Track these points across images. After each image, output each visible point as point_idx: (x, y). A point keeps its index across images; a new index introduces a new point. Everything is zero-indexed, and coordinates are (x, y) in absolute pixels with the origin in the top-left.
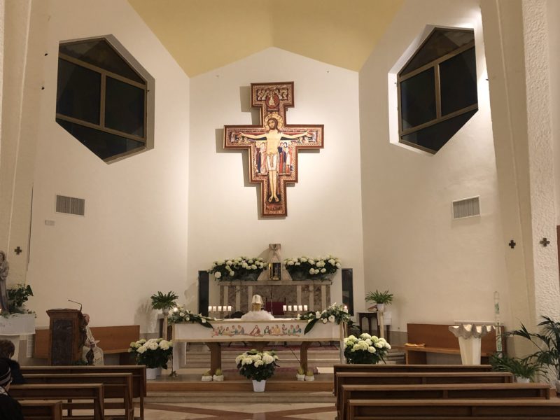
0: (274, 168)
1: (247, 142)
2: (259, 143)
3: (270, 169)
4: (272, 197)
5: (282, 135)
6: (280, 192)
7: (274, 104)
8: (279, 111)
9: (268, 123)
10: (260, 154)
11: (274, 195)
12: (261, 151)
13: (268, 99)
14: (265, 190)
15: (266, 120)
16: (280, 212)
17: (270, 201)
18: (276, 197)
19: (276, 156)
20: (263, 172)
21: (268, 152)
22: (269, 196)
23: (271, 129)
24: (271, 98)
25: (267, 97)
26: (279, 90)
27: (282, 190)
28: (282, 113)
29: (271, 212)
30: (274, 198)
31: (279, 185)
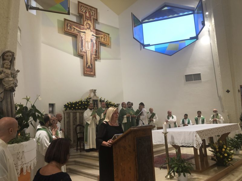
0: (89, 50)
1: (76, 32)
2: (82, 34)
3: (87, 49)
4: (88, 65)
5: (92, 33)
6: (92, 63)
7: (89, 16)
8: (91, 20)
9: (86, 25)
10: (82, 40)
11: (89, 64)
12: (83, 39)
13: (86, 13)
14: (85, 60)
15: (85, 23)
16: (92, 73)
17: (87, 66)
18: (90, 65)
19: (90, 43)
20: (84, 50)
21: (86, 40)
22: (87, 64)
23: (87, 28)
24: (88, 13)
25: (85, 11)
26: (91, 10)
27: (93, 62)
28: (92, 22)
29: (88, 73)
30: (89, 65)
31: (91, 59)
